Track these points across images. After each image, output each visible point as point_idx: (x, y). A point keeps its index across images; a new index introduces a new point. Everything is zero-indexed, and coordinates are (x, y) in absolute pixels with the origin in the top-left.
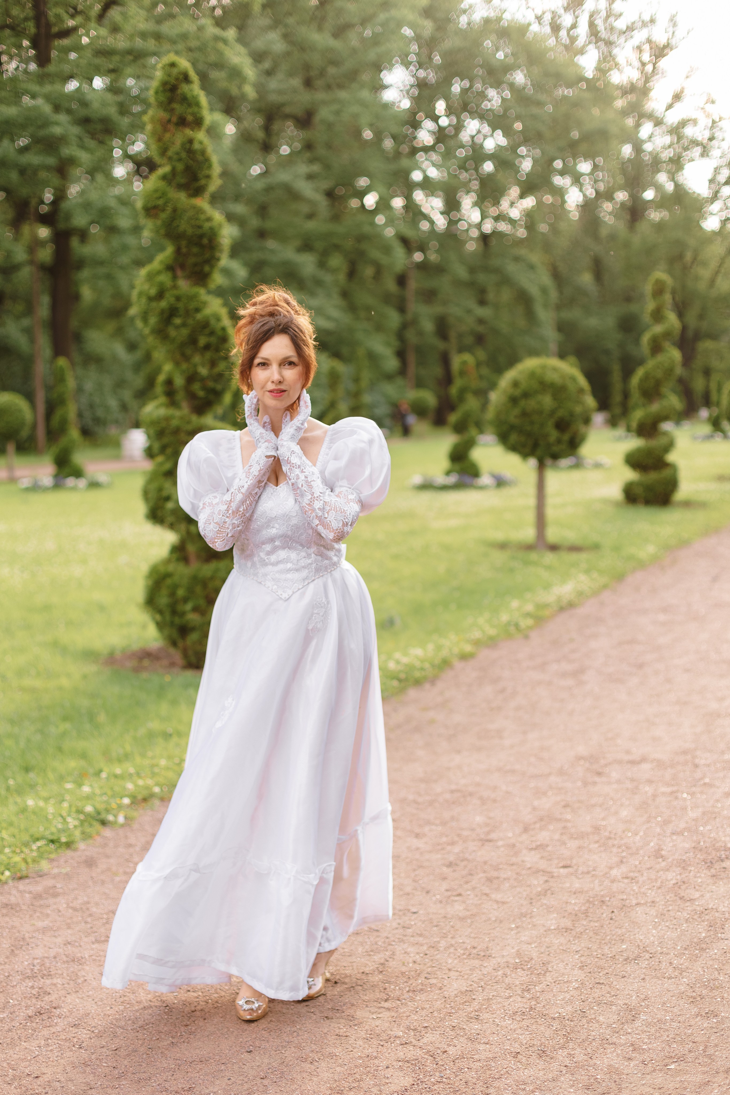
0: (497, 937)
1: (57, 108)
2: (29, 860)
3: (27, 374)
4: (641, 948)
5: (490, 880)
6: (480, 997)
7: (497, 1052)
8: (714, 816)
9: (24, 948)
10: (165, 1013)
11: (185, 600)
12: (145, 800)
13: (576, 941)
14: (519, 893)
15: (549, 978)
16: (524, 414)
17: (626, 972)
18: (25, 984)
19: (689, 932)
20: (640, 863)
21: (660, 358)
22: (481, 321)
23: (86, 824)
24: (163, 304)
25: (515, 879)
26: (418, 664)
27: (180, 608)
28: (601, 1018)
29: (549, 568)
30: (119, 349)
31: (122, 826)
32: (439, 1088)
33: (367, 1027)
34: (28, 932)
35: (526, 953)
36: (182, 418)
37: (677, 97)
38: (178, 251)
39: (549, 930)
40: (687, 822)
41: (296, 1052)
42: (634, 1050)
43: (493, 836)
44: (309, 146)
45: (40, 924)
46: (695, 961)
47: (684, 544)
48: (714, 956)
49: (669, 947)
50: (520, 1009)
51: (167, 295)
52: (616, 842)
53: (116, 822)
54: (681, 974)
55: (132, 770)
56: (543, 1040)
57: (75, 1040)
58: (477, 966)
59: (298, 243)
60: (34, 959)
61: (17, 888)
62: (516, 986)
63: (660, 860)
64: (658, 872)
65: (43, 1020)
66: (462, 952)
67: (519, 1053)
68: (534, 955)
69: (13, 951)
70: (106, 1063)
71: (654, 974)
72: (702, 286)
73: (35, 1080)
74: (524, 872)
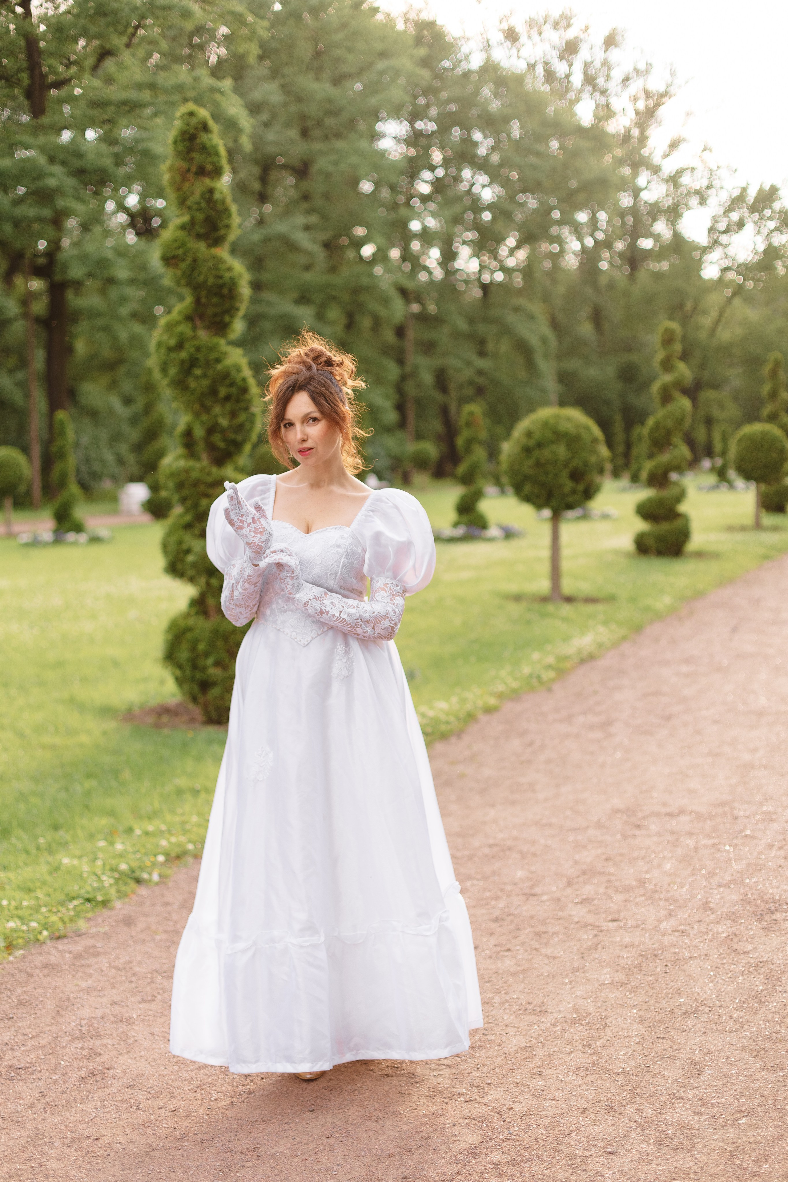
0: (551, 992)
1: (52, 160)
2: (66, 920)
3: (22, 429)
4: (699, 1001)
5: (538, 935)
6: (540, 1053)
7: (564, 1109)
8: (759, 868)
9: (69, 1009)
10: (221, 1072)
11: (206, 654)
12: (178, 857)
13: (633, 996)
14: (570, 947)
15: (609, 1033)
16: (538, 464)
17: (687, 1026)
18: (74, 1045)
19: (746, 985)
20: (689, 916)
21: (670, 407)
22: (480, 373)
23: (121, 882)
24: (183, 355)
25: (564, 934)
26: (443, 717)
27: (201, 662)
28: (666, 1073)
29: (565, 620)
30: (115, 402)
31: (157, 884)
32: (509, 1145)
33: (428, 1085)
34: (73, 993)
35: (583, 1008)
36: (202, 470)
37: (674, 145)
38: (197, 301)
39: (604, 984)
40: (732, 875)
41: (359, 1111)
42: (703, 1105)
43: (537, 890)
44: (306, 197)
45: (84, 985)
46: (755, 1014)
47: (699, 595)
48: (774, 1009)
49: (727, 1000)
50: (583, 1065)
51: (187, 345)
52: (662, 896)
53: (150, 880)
54: (742, 1027)
55: (164, 827)
56: (609, 1096)
57: (132, 1101)
58: (534, 1022)
59: (295, 295)
60: (81, 1019)
61: (56, 948)
62: (576, 1041)
63: (709, 913)
64: (708, 924)
65: (97, 1081)
66: (517, 1007)
67: (586, 1108)
68: (592, 1010)
69: (58, 1011)
70: (166, 1124)
71: (715, 1028)
72: (703, 335)
73: (96, 1142)
74: (572, 926)
